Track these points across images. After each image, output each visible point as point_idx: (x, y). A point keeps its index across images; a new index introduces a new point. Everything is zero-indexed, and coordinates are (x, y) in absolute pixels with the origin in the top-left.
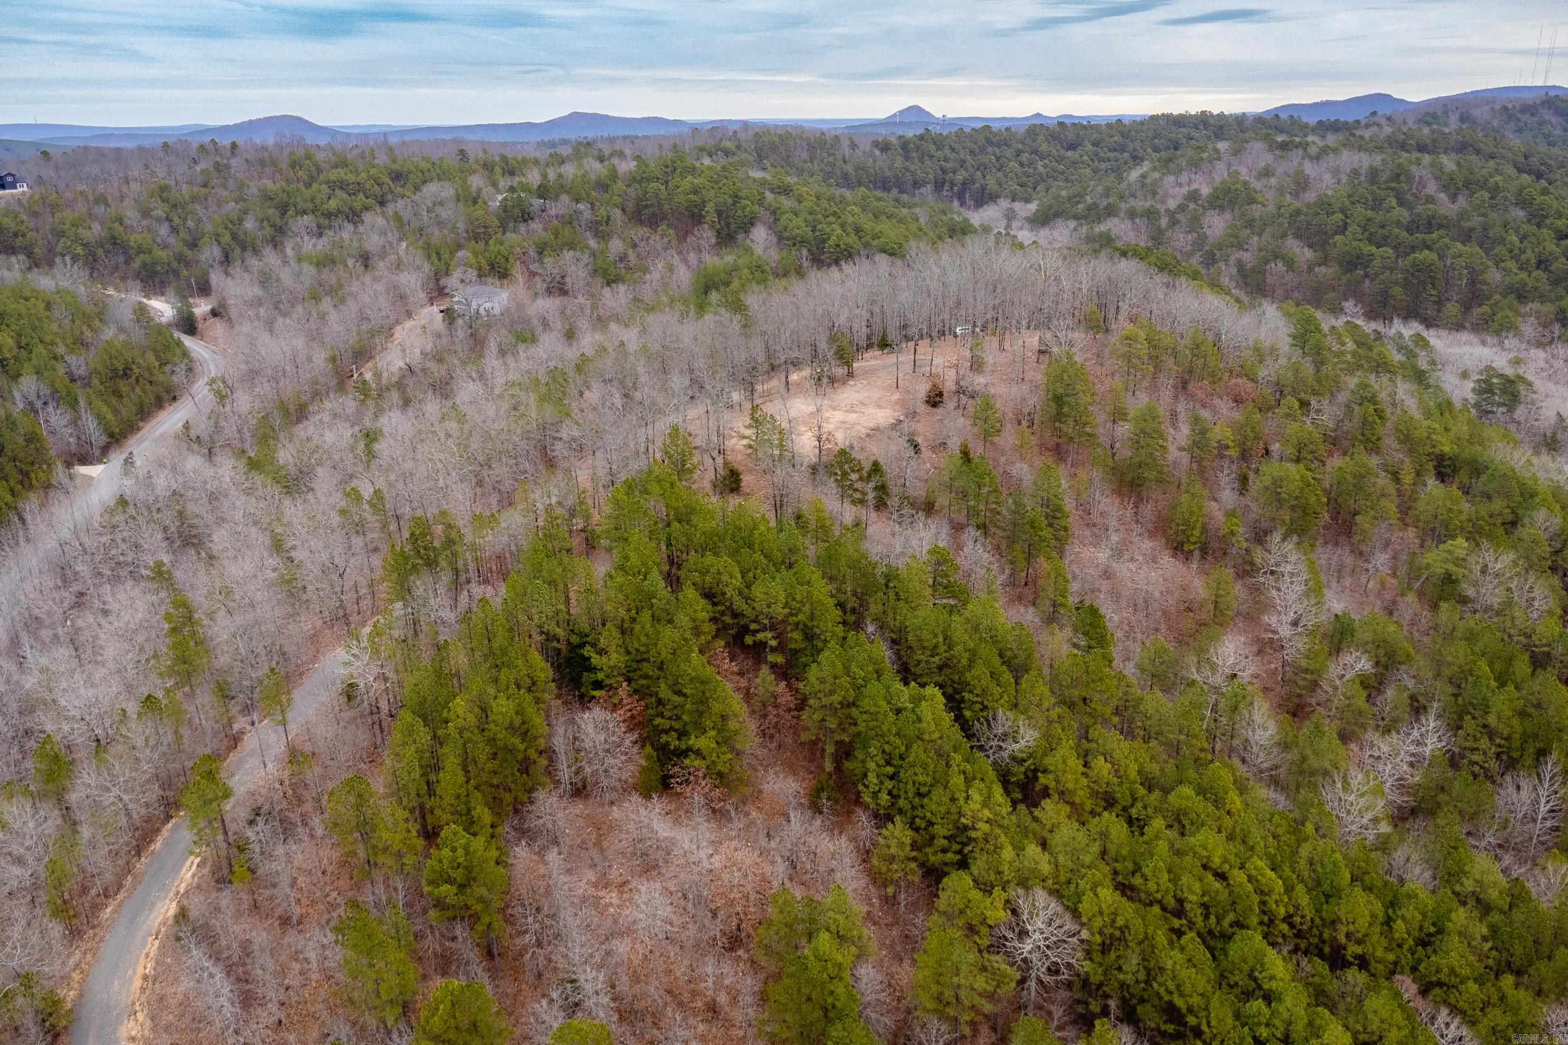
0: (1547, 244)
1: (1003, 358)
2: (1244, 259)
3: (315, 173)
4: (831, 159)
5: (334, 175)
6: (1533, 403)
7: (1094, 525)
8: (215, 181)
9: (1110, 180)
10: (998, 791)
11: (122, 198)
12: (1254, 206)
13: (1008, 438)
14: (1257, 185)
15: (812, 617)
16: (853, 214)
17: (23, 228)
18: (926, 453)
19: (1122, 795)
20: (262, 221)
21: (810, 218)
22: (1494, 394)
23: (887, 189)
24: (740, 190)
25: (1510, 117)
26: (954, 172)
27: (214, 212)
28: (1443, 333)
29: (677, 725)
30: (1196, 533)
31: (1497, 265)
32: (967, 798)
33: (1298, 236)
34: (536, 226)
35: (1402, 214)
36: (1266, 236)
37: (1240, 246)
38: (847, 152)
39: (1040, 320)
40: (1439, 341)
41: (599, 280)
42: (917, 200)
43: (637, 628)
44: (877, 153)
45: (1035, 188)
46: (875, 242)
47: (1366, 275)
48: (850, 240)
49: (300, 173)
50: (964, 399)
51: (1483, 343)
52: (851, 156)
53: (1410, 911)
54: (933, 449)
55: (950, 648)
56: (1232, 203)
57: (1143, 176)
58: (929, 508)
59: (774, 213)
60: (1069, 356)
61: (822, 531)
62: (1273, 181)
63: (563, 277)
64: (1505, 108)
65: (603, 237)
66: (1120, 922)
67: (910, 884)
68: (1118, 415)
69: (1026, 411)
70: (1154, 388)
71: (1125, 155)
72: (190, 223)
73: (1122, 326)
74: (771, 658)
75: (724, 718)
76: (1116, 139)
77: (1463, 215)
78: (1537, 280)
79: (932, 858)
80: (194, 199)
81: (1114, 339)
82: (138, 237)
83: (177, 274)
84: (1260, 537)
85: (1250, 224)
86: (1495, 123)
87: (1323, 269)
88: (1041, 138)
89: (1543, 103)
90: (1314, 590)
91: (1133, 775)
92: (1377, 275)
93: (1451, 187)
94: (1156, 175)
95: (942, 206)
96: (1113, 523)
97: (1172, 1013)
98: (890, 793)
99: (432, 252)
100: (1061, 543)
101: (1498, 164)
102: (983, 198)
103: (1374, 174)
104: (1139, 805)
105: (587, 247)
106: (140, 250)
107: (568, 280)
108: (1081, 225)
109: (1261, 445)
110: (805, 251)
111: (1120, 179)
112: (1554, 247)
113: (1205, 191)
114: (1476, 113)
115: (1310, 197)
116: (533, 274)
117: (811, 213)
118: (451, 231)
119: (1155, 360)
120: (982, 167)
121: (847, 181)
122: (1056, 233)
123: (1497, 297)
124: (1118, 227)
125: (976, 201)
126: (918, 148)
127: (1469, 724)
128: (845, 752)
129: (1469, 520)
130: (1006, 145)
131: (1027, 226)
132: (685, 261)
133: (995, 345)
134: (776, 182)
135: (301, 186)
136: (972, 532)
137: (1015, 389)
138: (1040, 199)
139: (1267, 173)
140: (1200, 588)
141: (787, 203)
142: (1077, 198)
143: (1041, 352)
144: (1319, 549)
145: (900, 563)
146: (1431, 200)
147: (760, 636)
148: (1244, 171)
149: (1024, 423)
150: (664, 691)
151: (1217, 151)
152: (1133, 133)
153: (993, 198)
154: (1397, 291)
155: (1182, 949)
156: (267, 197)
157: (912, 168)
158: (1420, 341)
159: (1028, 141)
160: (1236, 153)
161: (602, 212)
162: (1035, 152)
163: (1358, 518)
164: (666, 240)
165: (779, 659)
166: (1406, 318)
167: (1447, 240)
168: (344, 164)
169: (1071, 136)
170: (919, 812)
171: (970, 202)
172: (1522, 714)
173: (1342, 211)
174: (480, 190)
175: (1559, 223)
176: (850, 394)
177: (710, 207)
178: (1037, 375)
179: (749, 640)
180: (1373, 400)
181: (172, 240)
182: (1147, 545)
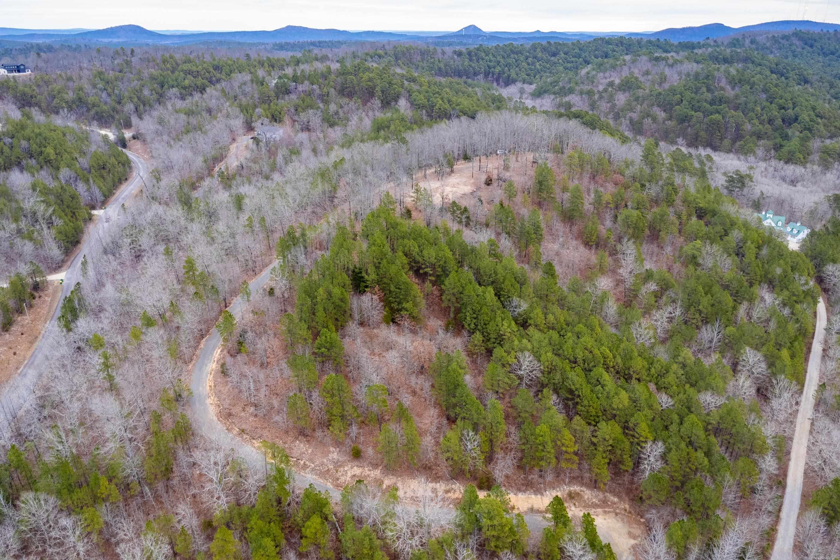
0: (773, 112)
1: (517, 165)
2: (633, 116)
3: (175, 66)
4: (432, 60)
5: (186, 67)
6: (751, 187)
7: (553, 235)
8: (125, 70)
9: (571, 74)
10: (513, 323)
11: (81, 78)
12: (640, 90)
13: (519, 199)
14: (642, 79)
15: (445, 262)
16: (447, 92)
17: (34, 93)
18: (485, 204)
19: (558, 326)
20: (152, 91)
21: (426, 95)
22: (734, 183)
23: (460, 76)
24: (392, 80)
25: (776, 41)
26: (494, 68)
27: (127, 86)
28: (722, 154)
29: (398, 300)
30: (594, 238)
31: (749, 121)
32: (503, 325)
33: (658, 106)
34: (293, 96)
35: (709, 96)
36: (645, 105)
37: (632, 110)
38: (440, 56)
39: (534, 148)
40: (718, 158)
41: (326, 124)
42: (475, 82)
43: (381, 265)
44: (456, 57)
45: (535, 77)
46: (458, 108)
47: (689, 126)
48: (446, 106)
49: (168, 66)
50: (501, 182)
51: (739, 159)
52: (442, 58)
53: (657, 366)
54: (488, 203)
55: (496, 275)
56: (629, 88)
57: (588, 73)
58: (487, 225)
59: (409, 92)
60: (545, 164)
61: (447, 232)
62: (650, 77)
63: (308, 122)
64: (774, 36)
65: (326, 103)
66: (554, 364)
67: (482, 354)
68: (565, 189)
69: (527, 187)
70: (580, 179)
71: (581, 59)
72: (117, 92)
73: (568, 151)
74: (430, 278)
75: (415, 297)
76: (576, 51)
77: (737, 97)
78: (767, 129)
79: (490, 345)
80: (117, 79)
81: (565, 156)
82: (93, 98)
83: (113, 117)
84: (620, 239)
85: (637, 99)
86: (768, 44)
87: (670, 122)
88: (538, 50)
89: (793, 34)
90: (639, 259)
91: (562, 321)
92: (694, 125)
93: (733, 82)
94: (594, 73)
95: (488, 85)
96: (561, 234)
97: (571, 392)
98: (475, 324)
99: (243, 109)
100: (539, 240)
101: (761, 69)
102: (509, 82)
103: (697, 75)
104: (564, 331)
105: (319, 107)
106: (94, 105)
107: (310, 123)
108: (556, 98)
109: (624, 203)
110: (424, 111)
111: (577, 74)
112: (777, 113)
113: (617, 81)
114: (759, 39)
115: (666, 86)
116: (294, 121)
117: (427, 92)
118: (251, 98)
119: (581, 166)
120: (508, 65)
121: (440, 72)
122: (544, 101)
123: (748, 137)
124: (574, 99)
125: (505, 83)
126: (476, 54)
127: (692, 309)
128: (458, 311)
129: (706, 234)
130: (521, 53)
131: (530, 97)
132: (367, 115)
133: (514, 159)
134: (408, 75)
135: (169, 72)
136: (504, 235)
137: (522, 178)
138: (537, 83)
139: (647, 73)
140: (594, 259)
141: (415, 87)
142: (555, 83)
143: (534, 162)
144: (644, 245)
145: (477, 246)
146: (723, 89)
147: (426, 270)
148: (636, 71)
149: (526, 193)
150: (392, 288)
151: (624, 60)
152: (585, 48)
153: (514, 81)
154: (702, 133)
155: (575, 371)
156: (153, 78)
157: (473, 65)
158: (709, 158)
159: (532, 51)
160: (634, 62)
161: (325, 90)
162: (535, 57)
163: (661, 233)
164: (357, 105)
165: (433, 279)
166: (705, 147)
167: (727, 109)
168: (189, 61)
169: (554, 49)
170: (485, 330)
171: (502, 83)
172: (713, 305)
173: (681, 94)
174: (264, 78)
175: (781, 101)
176: (453, 179)
177: (378, 89)
178: (532, 172)
179: (421, 271)
180: (672, 184)
181: (108, 100)
182: (574, 242)
